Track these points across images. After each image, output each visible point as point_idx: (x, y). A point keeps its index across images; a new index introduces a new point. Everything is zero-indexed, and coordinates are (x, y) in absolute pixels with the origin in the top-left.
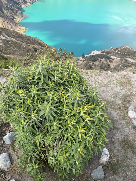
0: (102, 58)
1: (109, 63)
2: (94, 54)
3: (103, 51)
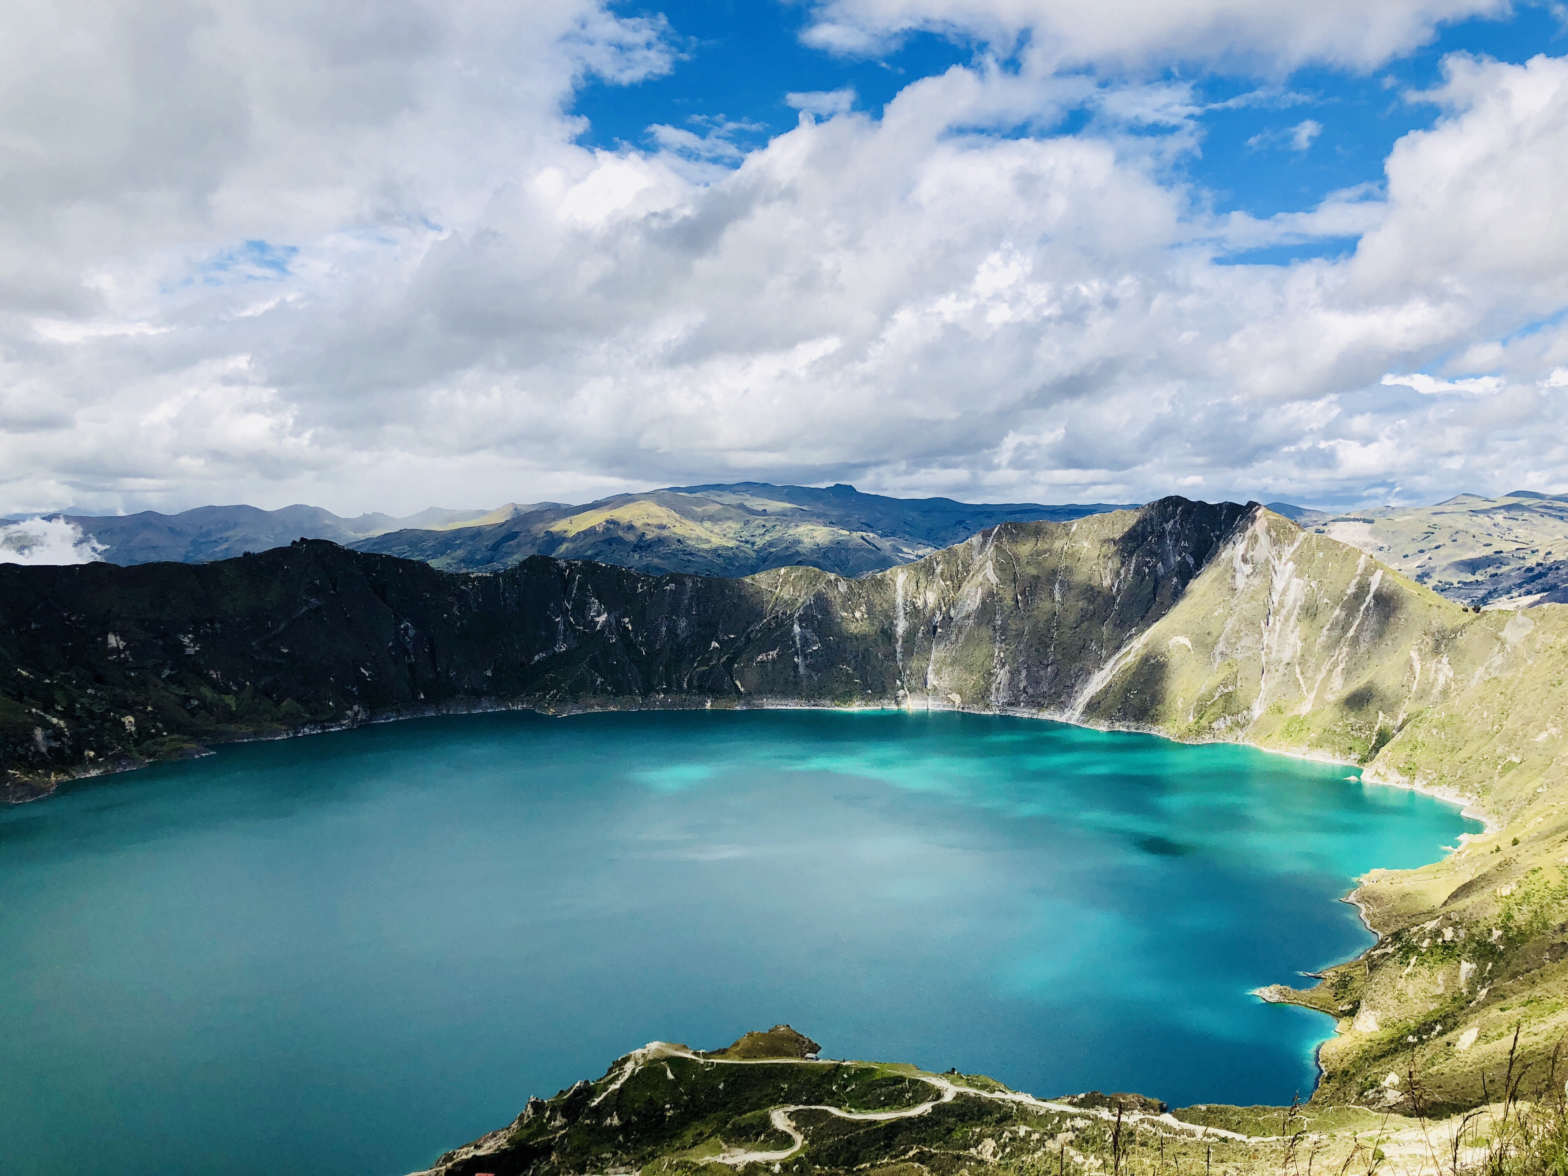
3: (465, 1154)
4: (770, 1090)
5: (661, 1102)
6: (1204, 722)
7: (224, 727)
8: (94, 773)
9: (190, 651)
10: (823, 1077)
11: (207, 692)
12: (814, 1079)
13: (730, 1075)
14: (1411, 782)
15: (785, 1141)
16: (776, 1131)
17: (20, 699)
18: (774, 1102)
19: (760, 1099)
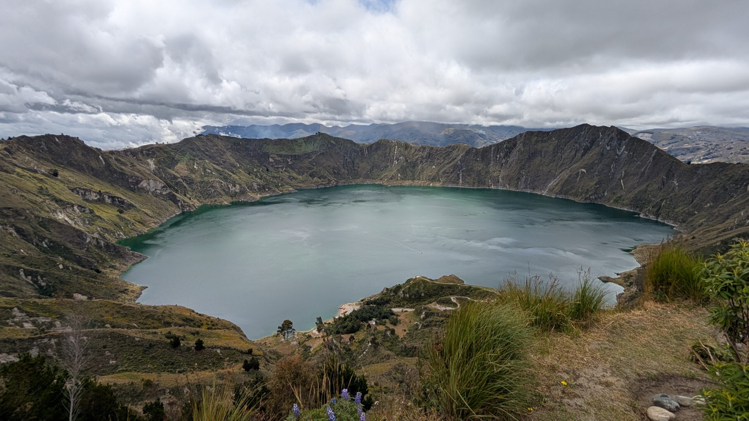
0: (370, 319)
1: (392, 327)
2: (348, 313)
4: (451, 291)
5: (420, 292)
6: (587, 196)
7: (299, 184)
8: (268, 195)
9: (290, 163)
10: (465, 289)
11: (295, 175)
12: (463, 290)
13: (440, 286)
14: (657, 218)
15: (455, 305)
16: (452, 302)
17: (249, 174)
18: (451, 294)
19: (448, 293)
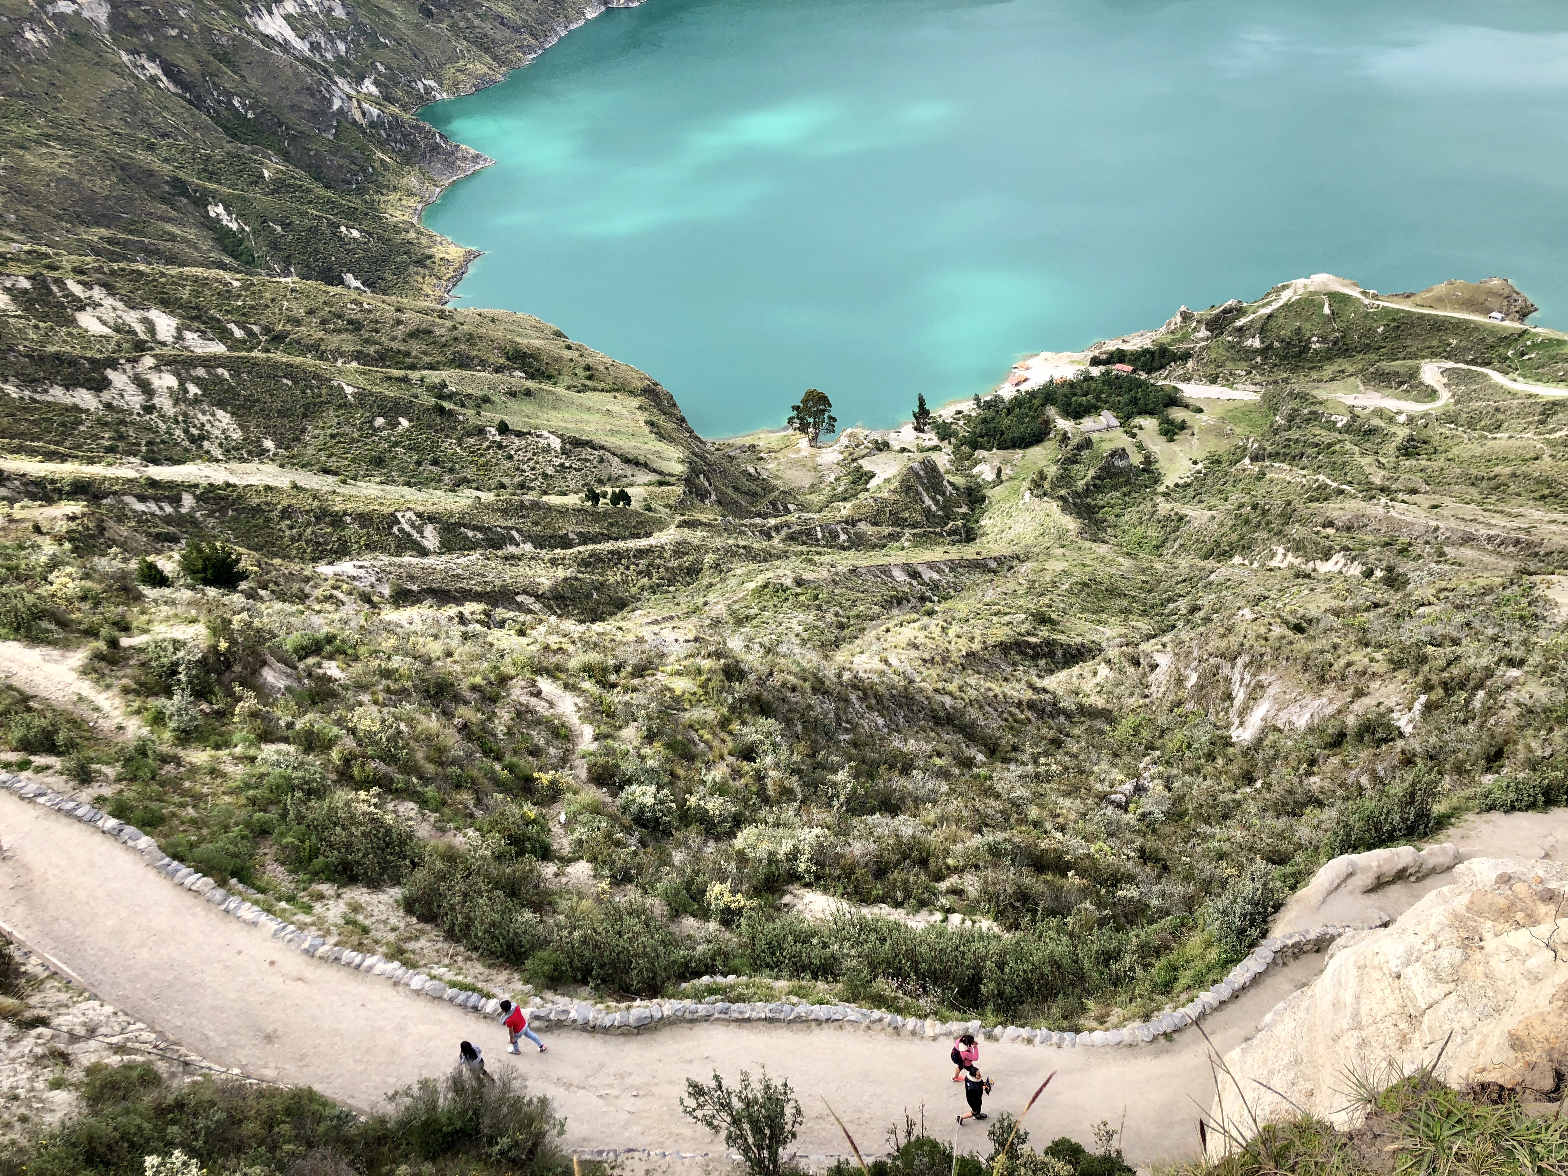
0: (1094, 411)
1: (1156, 445)
3: (1112, 345)
4: (1435, 343)
5: (1308, 334)
10: (1502, 339)
12: (1490, 340)
13: (1394, 320)
16: (1421, 383)
19: (1421, 350)
